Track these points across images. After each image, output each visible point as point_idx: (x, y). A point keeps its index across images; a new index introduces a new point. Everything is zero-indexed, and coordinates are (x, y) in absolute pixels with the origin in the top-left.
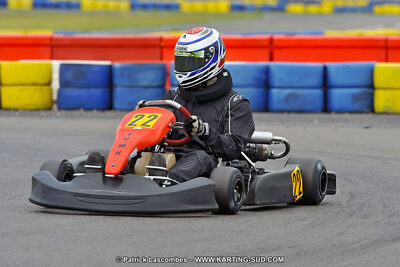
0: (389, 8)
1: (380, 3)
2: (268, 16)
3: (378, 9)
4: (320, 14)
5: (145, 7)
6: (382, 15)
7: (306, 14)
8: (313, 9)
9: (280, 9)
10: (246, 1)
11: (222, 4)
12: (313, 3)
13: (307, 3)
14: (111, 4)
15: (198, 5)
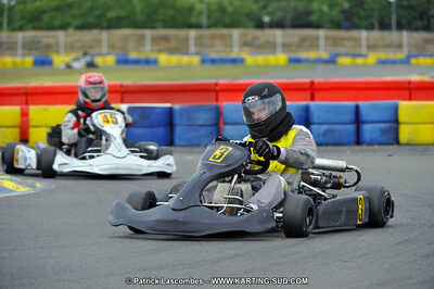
0: (422, 60)
1: (416, 56)
2: (321, 68)
3: (414, 61)
4: (366, 66)
5: (213, 61)
6: (418, 66)
7: (354, 66)
8: (359, 61)
9: (332, 61)
10: (303, 55)
11: (281, 58)
12: (360, 55)
13: (355, 56)
14: (185, 59)
15: (261, 59)
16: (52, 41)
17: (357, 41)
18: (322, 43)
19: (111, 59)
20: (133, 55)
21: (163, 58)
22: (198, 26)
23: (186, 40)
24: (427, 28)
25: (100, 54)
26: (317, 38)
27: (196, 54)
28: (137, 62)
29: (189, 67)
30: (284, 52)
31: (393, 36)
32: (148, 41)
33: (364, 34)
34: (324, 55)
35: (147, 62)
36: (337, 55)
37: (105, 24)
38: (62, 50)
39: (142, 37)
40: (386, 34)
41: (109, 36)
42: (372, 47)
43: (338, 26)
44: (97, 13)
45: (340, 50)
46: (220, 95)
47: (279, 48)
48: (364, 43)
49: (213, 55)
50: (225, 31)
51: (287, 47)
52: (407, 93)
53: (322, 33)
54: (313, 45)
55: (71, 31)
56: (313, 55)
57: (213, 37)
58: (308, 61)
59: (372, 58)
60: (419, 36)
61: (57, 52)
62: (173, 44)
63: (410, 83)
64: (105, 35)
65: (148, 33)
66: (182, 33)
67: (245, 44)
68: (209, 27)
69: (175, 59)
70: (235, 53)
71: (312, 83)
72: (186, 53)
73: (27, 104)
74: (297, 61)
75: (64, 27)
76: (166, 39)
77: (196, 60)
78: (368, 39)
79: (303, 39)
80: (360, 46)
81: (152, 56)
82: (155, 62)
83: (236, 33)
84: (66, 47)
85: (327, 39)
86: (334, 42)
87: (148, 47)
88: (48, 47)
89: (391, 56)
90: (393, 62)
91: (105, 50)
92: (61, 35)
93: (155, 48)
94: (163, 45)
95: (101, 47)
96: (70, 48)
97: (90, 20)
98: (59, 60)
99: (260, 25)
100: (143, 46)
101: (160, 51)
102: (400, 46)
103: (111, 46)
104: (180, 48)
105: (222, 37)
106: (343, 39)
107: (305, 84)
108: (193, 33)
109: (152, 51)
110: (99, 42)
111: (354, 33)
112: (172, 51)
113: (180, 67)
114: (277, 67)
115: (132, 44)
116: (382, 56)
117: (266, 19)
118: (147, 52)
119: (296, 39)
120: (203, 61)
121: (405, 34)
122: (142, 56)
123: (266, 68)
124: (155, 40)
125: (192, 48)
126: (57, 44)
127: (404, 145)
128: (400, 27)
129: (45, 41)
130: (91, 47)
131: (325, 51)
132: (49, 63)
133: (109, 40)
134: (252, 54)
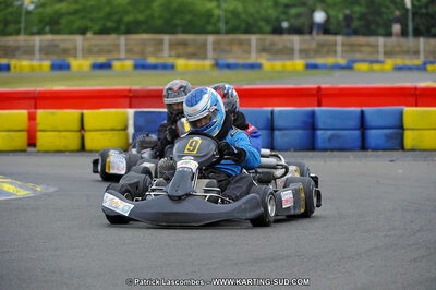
1: (432, 63)
2: (337, 74)
3: (430, 67)
4: (383, 71)
5: (229, 66)
7: (371, 71)
8: (376, 67)
10: (320, 61)
11: (299, 64)
12: (377, 62)
13: (372, 62)
15: (278, 64)
16: (68, 45)
17: (375, 47)
18: (339, 49)
19: (129, 64)
20: (151, 60)
21: (181, 63)
22: (217, 32)
23: (204, 45)
25: (119, 59)
26: (335, 44)
28: (154, 67)
30: (300, 58)
31: (410, 42)
32: (166, 46)
33: (381, 40)
34: (342, 61)
35: (165, 67)
36: (355, 61)
37: (123, 28)
38: (79, 54)
39: (161, 42)
40: (402, 40)
41: (126, 40)
42: (388, 54)
43: (356, 32)
44: (115, 17)
45: (358, 56)
47: (297, 55)
48: (381, 49)
49: (231, 61)
50: (244, 37)
51: (304, 53)
53: (339, 39)
54: (331, 50)
55: (89, 35)
56: (330, 60)
57: (231, 42)
58: (325, 67)
59: (389, 64)
61: (75, 56)
62: (190, 50)
63: (415, 88)
64: (123, 39)
65: (166, 38)
66: (200, 38)
67: (263, 50)
68: (227, 33)
69: (193, 63)
70: (253, 58)
74: (315, 67)
75: (83, 32)
76: (185, 44)
78: (385, 46)
79: (321, 45)
80: (377, 52)
81: (170, 61)
82: (173, 67)
83: (253, 38)
85: (343, 45)
86: (351, 48)
87: (166, 53)
88: (66, 51)
89: (408, 62)
90: (410, 68)
91: (123, 55)
92: (79, 38)
93: (173, 53)
94: (181, 50)
95: (119, 51)
96: (88, 52)
97: (110, 24)
98: (80, 64)
99: (278, 31)
100: (162, 50)
101: (178, 56)
102: (417, 53)
103: (129, 51)
104: (198, 54)
105: (240, 43)
106: (360, 45)
108: (211, 38)
109: (170, 56)
110: (117, 46)
111: (372, 40)
112: (190, 56)
114: (294, 73)
115: (150, 49)
116: (399, 62)
117: (285, 25)
118: (165, 57)
119: (314, 45)
121: (422, 41)
122: (160, 61)
123: (282, 74)
124: (172, 45)
125: (210, 53)
126: (75, 49)
127: (408, 150)
128: (417, 33)
129: (63, 45)
130: (109, 52)
131: (342, 57)
132: (66, 67)
133: (126, 45)
134: (269, 60)
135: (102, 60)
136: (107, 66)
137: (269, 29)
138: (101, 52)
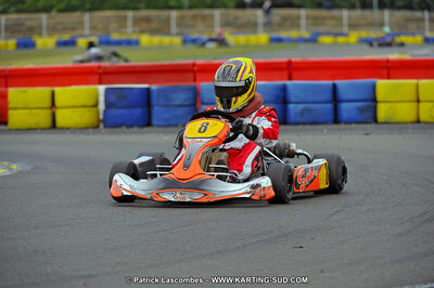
0: (403, 39)
1: (399, 35)
2: (302, 46)
4: (347, 44)
5: (194, 41)
7: (335, 44)
8: (341, 40)
9: (313, 40)
10: (284, 34)
11: (263, 38)
12: (341, 34)
13: (336, 35)
14: (166, 40)
15: (242, 39)
16: (34, 23)
17: (339, 20)
18: (303, 22)
20: (115, 37)
21: (145, 39)
22: (179, 7)
23: (168, 20)
24: (409, 7)
25: (83, 36)
26: (299, 18)
27: (178, 34)
28: (119, 43)
29: (170, 47)
30: (264, 31)
31: (374, 14)
32: (130, 22)
33: (345, 13)
34: (306, 34)
35: (129, 43)
36: (319, 34)
37: (88, 6)
38: (45, 32)
39: (125, 18)
40: (367, 13)
41: (91, 18)
42: (353, 26)
43: (319, 6)
45: (322, 29)
46: (198, 76)
47: (260, 28)
48: (345, 22)
49: (195, 35)
50: (207, 12)
52: (385, 72)
53: (303, 12)
54: (295, 24)
55: (54, 13)
56: (294, 34)
57: (195, 18)
58: (290, 40)
59: (353, 37)
60: (400, 14)
61: (40, 34)
62: (154, 25)
63: (388, 61)
64: (87, 17)
65: (130, 14)
66: (164, 13)
67: (226, 24)
68: (191, 7)
69: (156, 40)
71: (290, 62)
72: (168, 33)
73: (7, 86)
74: (279, 40)
75: (47, 9)
76: (148, 20)
77: (177, 40)
78: (349, 18)
79: (284, 19)
80: (342, 25)
81: (134, 37)
82: (137, 43)
83: (217, 13)
84: (48, 29)
85: (308, 18)
86: (314, 21)
87: (130, 29)
88: (31, 30)
89: (373, 34)
91: (87, 32)
92: (44, 17)
93: (137, 29)
94: (145, 26)
95: (83, 29)
96: (52, 30)
97: (74, 2)
98: (45, 42)
99: (241, 5)
100: (126, 27)
101: (142, 32)
102: (381, 25)
103: (93, 28)
104: (162, 30)
105: (204, 18)
106: (324, 18)
107: (282, 63)
108: (174, 14)
109: (134, 32)
110: (81, 23)
111: (336, 13)
112: (154, 32)
113: (161, 47)
114: (258, 47)
115: (114, 25)
116: (364, 34)
118: (130, 32)
119: (276, 19)
120: (185, 42)
121: (387, 14)
122: (124, 37)
123: (246, 48)
124: (136, 21)
125: (174, 29)
126: (40, 27)
127: (382, 123)
128: (382, 6)
129: (28, 24)
130: (74, 29)
131: (307, 30)
132: (32, 45)
133: (91, 21)
134: (233, 34)
135: (66, 37)
136: (71, 43)
137: (232, 4)
138: (65, 30)
